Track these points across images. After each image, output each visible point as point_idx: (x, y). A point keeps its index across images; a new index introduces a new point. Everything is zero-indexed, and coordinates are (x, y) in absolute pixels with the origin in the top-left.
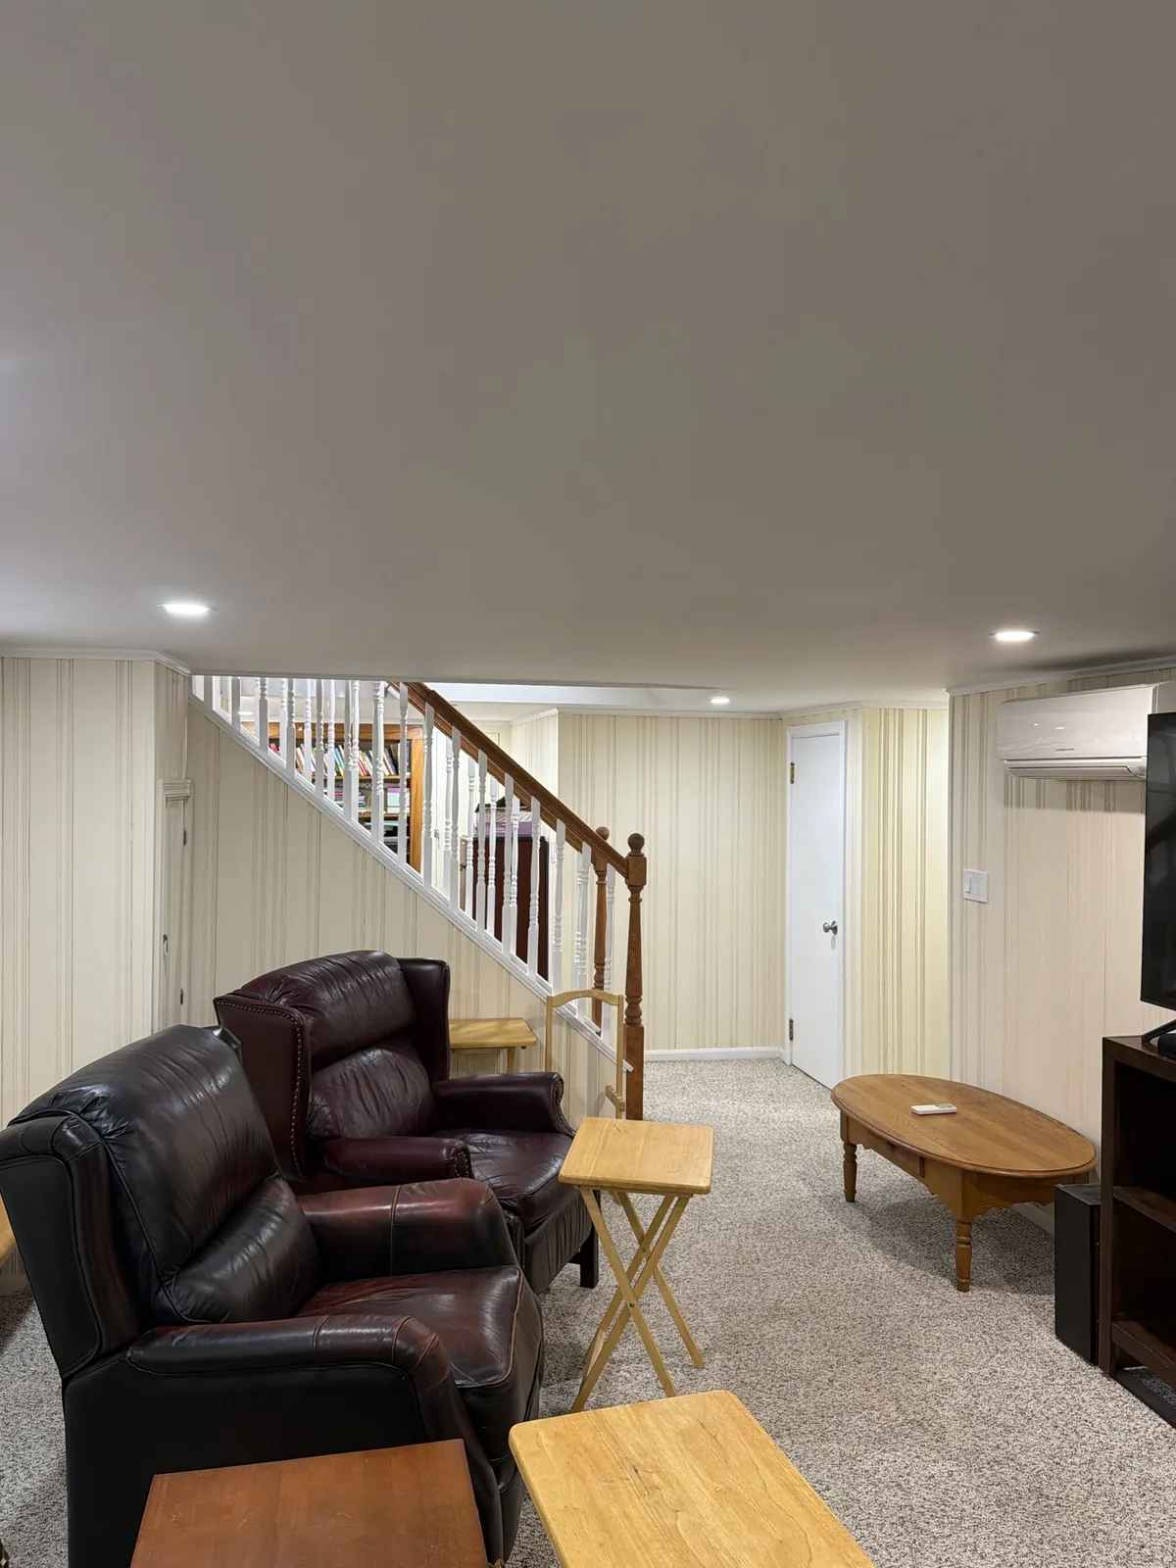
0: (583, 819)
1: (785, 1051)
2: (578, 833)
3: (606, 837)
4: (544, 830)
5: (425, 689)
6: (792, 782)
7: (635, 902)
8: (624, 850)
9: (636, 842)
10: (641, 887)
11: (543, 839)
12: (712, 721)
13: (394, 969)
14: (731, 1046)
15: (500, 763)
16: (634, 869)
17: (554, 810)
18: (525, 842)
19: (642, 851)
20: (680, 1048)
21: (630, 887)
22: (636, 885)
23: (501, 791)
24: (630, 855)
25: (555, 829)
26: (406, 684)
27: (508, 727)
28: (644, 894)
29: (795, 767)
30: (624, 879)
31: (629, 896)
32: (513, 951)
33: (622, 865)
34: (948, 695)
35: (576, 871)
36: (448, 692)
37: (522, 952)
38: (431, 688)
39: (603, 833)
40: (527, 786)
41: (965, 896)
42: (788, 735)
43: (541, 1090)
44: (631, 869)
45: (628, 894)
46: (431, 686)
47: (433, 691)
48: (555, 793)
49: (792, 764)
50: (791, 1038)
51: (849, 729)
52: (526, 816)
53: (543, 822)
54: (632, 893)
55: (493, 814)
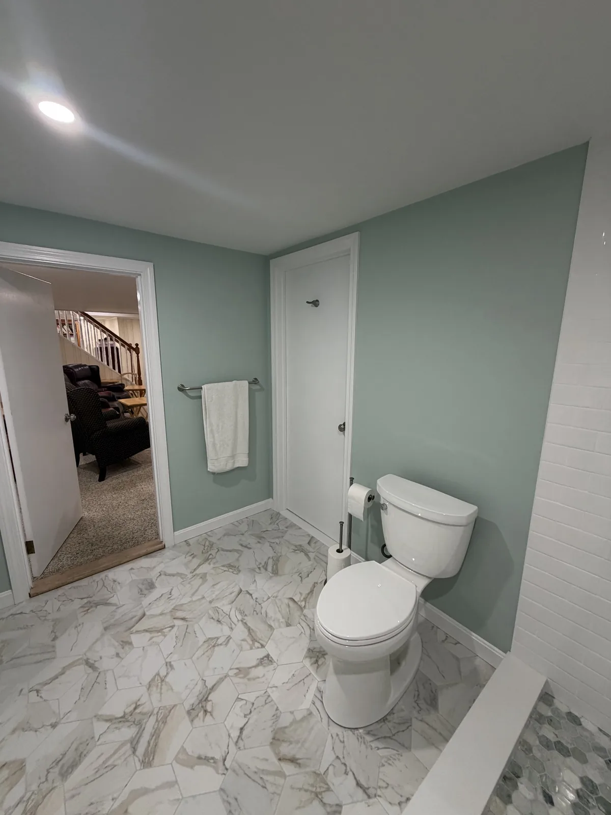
0: (124, 340)
2: (124, 343)
4: (117, 345)
7: (138, 357)
8: (135, 347)
9: (137, 345)
11: (117, 347)
13: (87, 367)
15: (105, 329)
16: (137, 350)
17: (118, 339)
18: (112, 348)
22: (138, 353)
23: (105, 336)
25: (119, 344)
26: (80, 312)
27: (104, 321)
28: (139, 355)
30: (135, 352)
32: (112, 368)
33: (134, 349)
35: (124, 352)
36: (90, 313)
37: (114, 368)
39: (130, 343)
40: (111, 334)
43: (120, 386)
46: (86, 312)
52: (112, 342)
53: (116, 343)
54: (137, 355)
55: (104, 342)
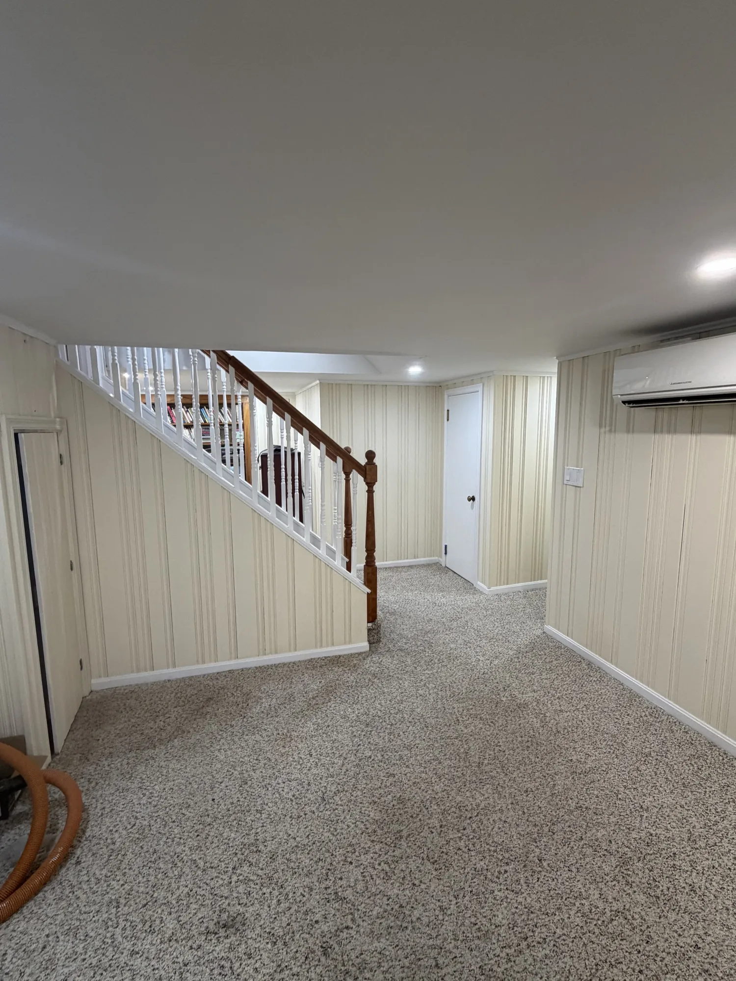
0: (335, 440)
1: (443, 561)
3: (350, 452)
5: (227, 355)
6: (448, 420)
7: (370, 492)
8: (363, 461)
9: (370, 455)
10: (374, 484)
12: (405, 388)
14: (415, 558)
15: (281, 406)
16: (369, 472)
17: (318, 436)
19: (374, 461)
20: (390, 560)
21: (367, 483)
22: (370, 484)
24: (366, 464)
25: (319, 448)
26: (214, 351)
28: (376, 488)
29: (450, 412)
30: (363, 479)
31: (367, 489)
33: (361, 470)
34: (557, 361)
35: (332, 472)
38: (232, 355)
39: (348, 450)
40: (300, 421)
41: (565, 482)
42: (446, 393)
44: (367, 472)
45: (366, 488)
47: (233, 357)
48: (318, 425)
49: (448, 411)
50: (446, 553)
51: (485, 388)
53: (312, 445)
54: (368, 487)
